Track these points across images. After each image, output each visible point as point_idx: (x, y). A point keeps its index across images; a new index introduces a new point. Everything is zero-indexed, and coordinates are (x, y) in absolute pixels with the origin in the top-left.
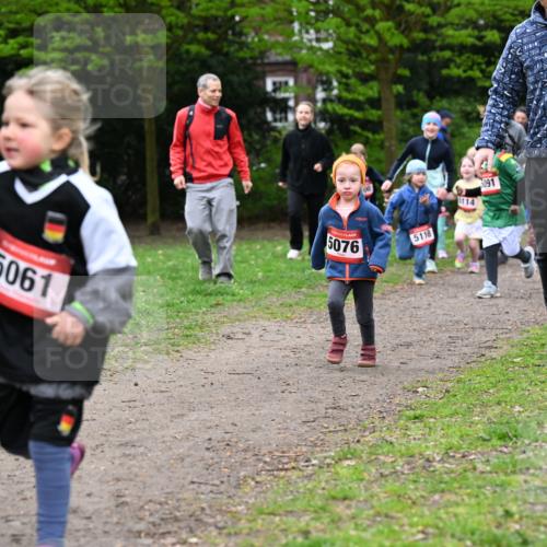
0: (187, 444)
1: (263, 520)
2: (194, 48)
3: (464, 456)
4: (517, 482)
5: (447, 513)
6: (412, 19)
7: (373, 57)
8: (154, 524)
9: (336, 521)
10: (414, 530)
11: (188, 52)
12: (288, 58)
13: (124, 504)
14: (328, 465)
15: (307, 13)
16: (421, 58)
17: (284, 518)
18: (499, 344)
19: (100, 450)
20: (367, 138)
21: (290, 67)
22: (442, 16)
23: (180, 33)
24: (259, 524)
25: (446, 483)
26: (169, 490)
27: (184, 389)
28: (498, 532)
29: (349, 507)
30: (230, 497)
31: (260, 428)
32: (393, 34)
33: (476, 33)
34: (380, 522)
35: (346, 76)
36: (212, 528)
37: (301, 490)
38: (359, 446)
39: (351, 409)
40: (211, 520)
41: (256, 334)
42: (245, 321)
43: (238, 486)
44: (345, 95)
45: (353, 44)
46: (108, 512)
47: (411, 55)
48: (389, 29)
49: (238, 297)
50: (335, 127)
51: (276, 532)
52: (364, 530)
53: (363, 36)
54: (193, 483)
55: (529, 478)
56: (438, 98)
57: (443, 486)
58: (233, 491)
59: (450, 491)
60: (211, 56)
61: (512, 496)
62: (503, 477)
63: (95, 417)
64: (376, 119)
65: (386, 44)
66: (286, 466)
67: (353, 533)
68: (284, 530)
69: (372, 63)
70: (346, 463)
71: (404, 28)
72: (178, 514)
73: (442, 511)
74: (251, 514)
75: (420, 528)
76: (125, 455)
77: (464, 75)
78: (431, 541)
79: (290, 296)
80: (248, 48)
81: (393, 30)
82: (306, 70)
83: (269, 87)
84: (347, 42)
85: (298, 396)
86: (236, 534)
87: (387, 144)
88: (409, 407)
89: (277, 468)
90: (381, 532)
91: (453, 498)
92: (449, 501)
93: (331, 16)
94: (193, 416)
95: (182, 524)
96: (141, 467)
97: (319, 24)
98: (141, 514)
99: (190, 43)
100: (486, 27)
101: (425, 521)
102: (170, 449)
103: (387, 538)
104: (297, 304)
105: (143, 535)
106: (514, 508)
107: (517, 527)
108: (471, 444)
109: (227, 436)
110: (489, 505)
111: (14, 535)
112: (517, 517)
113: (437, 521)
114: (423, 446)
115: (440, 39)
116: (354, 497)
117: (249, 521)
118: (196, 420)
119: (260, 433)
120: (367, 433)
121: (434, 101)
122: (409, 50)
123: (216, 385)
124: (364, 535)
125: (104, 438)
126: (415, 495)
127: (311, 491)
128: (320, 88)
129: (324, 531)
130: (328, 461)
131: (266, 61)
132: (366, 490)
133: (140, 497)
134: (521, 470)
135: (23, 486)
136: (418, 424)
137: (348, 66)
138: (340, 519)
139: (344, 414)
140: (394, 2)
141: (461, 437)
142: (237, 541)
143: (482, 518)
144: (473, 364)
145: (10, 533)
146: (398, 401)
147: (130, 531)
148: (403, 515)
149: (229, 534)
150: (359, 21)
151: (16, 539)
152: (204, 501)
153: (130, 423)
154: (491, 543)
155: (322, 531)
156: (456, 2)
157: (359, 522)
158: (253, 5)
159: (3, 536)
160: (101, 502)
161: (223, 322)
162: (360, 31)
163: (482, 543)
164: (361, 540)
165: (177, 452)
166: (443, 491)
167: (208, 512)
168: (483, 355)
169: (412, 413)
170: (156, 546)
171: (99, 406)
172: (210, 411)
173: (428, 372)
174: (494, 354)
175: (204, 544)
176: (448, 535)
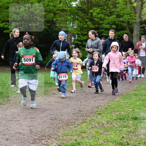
0: (46, 119)
1: (66, 137)
3: (111, 123)
4: (125, 130)
5: (109, 137)
6: (96, 22)
8: (39, 137)
10: (102, 140)
13: (32, 132)
14: (80, 124)
15: (71, 19)
17: (70, 137)
18: (117, 97)
19: (25, 119)
21: (66, 32)
22: (103, 21)
24: (64, 138)
25: (108, 129)
26: (42, 129)
27: (44, 106)
28: (122, 141)
29: (85, 134)
30: (57, 131)
33: (110, 26)
34: (93, 138)
36: (53, 139)
37: (74, 130)
38: (86, 120)
40: (53, 137)
41: (60, 93)
43: (59, 129)
44: (79, 39)
46: (28, 134)
48: (90, 24)
51: (69, 140)
52: (90, 140)
53: (84, 25)
54: (48, 128)
55: (127, 129)
57: (107, 130)
58: (57, 130)
59: (109, 131)
60: (49, 29)
61: (124, 133)
62: (121, 129)
65: (89, 27)
66: (70, 124)
67: (87, 140)
68: (71, 140)
69: (86, 31)
70: (84, 124)
71: (94, 24)
72: (45, 135)
74: (63, 135)
75: (103, 140)
76: (31, 121)
77: (107, 35)
78: (106, 143)
80: (57, 27)
81: (92, 25)
82: (70, 32)
84: (79, 26)
85: (71, 108)
88: (97, 111)
89: (67, 125)
90: (94, 141)
91: (110, 133)
92: (109, 134)
93: (76, 20)
94: (47, 112)
95: (46, 137)
96: (35, 124)
97: (74, 22)
98: (36, 135)
100: (112, 24)
101: (104, 138)
102: (42, 119)
104: (69, 87)
105: (37, 139)
106: (124, 136)
107: (126, 140)
108: (113, 121)
109: (55, 117)
110: (119, 135)
111: (6, 139)
112: (125, 138)
113: (107, 138)
114: (102, 121)
115: (102, 27)
116: (87, 132)
117: (62, 137)
118: (48, 113)
120: (88, 117)
123: (52, 105)
124: (90, 141)
125: (26, 117)
126: (101, 132)
127: (76, 130)
128: (73, 37)
130: (80, 123)
131: (61, 30)
132: (89, 131)
133: (36, 131)
134: (125, 127)
135: (8, 127)
136: (100, 116)
137: (80, 32)
138: (84, 137)
139: (82, 112)
140: (91, 18)
141: (110, 119)
142: (60, 142)
143: (117, 138)
144: (111, 102)
145: (6, 138)
146: (94, 110)
147: (34, 139)
148: (98, 137)
149: (58, 140)
150: (83, 22)
151: (7, 140)
152: (51, 132)
153: (32, 113)
154: (120, 144)
155: (80, 140)
156: (106, 18)
157: (89, 138)
158: (59, 17)
159: (4, 139)
160: (27, 131)
161: (52, 90)
162: (84, 24)
163: (118, 144)
164: (89, 142)
165: (44, 120)
166: (107, 131)
167: (52, 135)
168: (113, 100)
169: (98, 113)
170: (40, 142)
171: (25, 109)
172: (51, 111)
173: (101, 103)
174: (116, 100)
175: (52, 142)
176: (110, 142)
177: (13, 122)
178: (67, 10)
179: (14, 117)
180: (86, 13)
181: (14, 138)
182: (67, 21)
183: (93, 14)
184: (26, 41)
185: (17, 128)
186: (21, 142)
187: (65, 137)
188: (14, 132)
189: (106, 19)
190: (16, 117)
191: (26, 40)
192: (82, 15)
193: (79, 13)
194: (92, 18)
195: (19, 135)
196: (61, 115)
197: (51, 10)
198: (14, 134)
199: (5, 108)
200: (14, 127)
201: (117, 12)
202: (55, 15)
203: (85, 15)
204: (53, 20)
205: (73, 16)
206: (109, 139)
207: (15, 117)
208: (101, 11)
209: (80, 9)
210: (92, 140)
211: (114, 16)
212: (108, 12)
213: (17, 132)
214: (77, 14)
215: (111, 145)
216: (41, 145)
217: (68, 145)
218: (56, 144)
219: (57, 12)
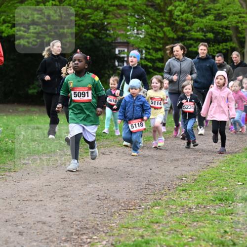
0: (89, 197)
1: (124, 230)
2: (88, 35)
3: (205, 207)
4: (228, 219)
5: (201, 230)
6: (178, 27)
7: (161, 42)
8: (78, 230)
9: (154, 232)
10: (187, 237)
11: (85, 36)
12: (125, 41)
13: (66, 221)
14: (149, 208)
15: (134, 23)
17: (133, 230)
18: (215, 161)
19: (53, 198)
21: (126, 44)
22: (191, 26)
23: (83, 28)
24: (122, 232)
26: (83, 216)
27: (86, 174)
28: (223, 239)
29: (159, 226)
30: (109, 220)
31: (119, 192)
32: (170, 33)
33: (203, 34)
34: (173, 233)
35: (149, 49)
36: (102, 233)
37: (139, 218)
38: (160, 201)
39: (156, 186)
40: (102, 229)
41: (114, 153)
42: (110, 147)
43: (112, 216)
44: (149, 57)
45: (154, 36)
46: (58, 224)
47: (177, 42)
48: (169, 30)
49: (106, 137)
51: (130, 235)
52: (166, 236)
53: (157, 33)
54: (93, 213)
55: (233, 217)
57: (197, 219)
58: (110, 218)
59: (200, 221)
60: (95, 39)
61: (227, 225)
62: (222, 217)
63: (50, 184)
65: (167, 36)
66: (131, 208)
67: (162, 237)
68: (133, 235)
69: (160, 44)
70: (156, 208)
71: (175, 31)
72: (88, 226)
73: (198, 230)
75: (190, 236)
76: (63, 201)
78: (195, 242)
80: (110, 36)
82: (133, 46)
83: (117, 52)
84: (149, 35)
85: (133, 179)
88: (180, 186)
89: (127, 209)
90: (174, 237)
91: (202, 224)
92: (200, 225)
93: (144, 24)
94: (91, 185)
95: (89, 231)
96: (71, 206)
97: (140, 27)
98: (72, 225)
99: (87, 33)
100: (208, 32)
101: (192, 233)
102: (82, 199)
103: (177, 240)
105: (73, 234)
106: (228, 230)
107: (230, 237)
108: (207, 202)
109: (106, 194)
110: (218, 228)
111: (20, 232)
112: (229, 233)
113: (197, 234)
114: (188, 202)
115: (189, 35)
116: (161, 222)
117: (118, 230)
118: (92, 187)
119: (119, 194)
120: (163, 196)
123: (100, 173)
124: (167, 238)
125: (54, 193)
126: (186, 222)
127: (143, 219)
129: (150, 236)
130: (149, 207)
131: (116, 41)
132: (166, 219)
133: (71, 218)
134: (229, 214)
135: (22, 212)
136: (185, 193)
137: (150, 45)
138: (156, 231)
139: (153, 187)
140: (171, 19)
141: (203, 199)
142: (113, 238)
143: (215, 233)
144: (205, 169)
145: (18, 231)
146: (174, 183)
147: (68, 232)
148: (181, 231)
149: (110, 236)
150: (156, 27)
151: (21, 234)
152: (98, 221)
153: (65, 187)
154: (220, 244)
155: (148, 236)
156: (196, 21)
157: (164, 233)
158: (113, 18)
159: (15, 232)
160: (55, 219)
161: (101, 147)
162: (157, 31)
163: (216, 244)
164: (166, 240)
165: (85, 200)
166: (197, 221)
167: (100, 226)
168: (208, 166)
169: (181, 188)
170: (79, 239)
171: (52, 180)
172: (98, 184)
173: (186, 171)
174: (213, 165)
175: (99, 239)
176: (202, 240)
177: (31, 202)
178: (128, 5)
179: (32, 194)
180: (160, 11)
181: (33, 231)
182: (128, 26)
183: (174, 14)
184: (77, 64)
185: (37, 214)
186: (46, 239)
188: (34, 221)
190: (36, 195)
191: (76, 62)
192: (155, 14)
193: (149, 10)
194: (173, 20)
195: (42, 225)
196: (116, 191)
197: (100, 6)
198: (34, 224)
199: (17, 179)
200: (33, 212)
201: (216, 10)
202: (107, 15)
204: (103, 24)
205: (138, 16)
206: (200, 234)
207: (34, 194)
208: (188, 7)
209: (150, 4)
210: (171, 236)
211: (211, 17)
212: (199, 11)
213: (39, 220)
214: (144, 12)
215: (203, 245)
216: (80, 244)
217: (128, 244)
218: (107, 242)
219: (111, 9)
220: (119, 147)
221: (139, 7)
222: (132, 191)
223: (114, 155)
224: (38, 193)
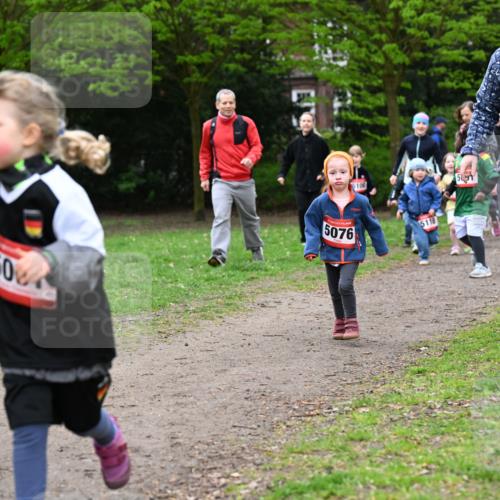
0: (229, 395)
1: (294, 458)
2: (232, 66)
3: (460, 404)
5: (447, 452)
6: (412, 41)
7: (381, 72)
8: (202, 461)
9: (354, 459)
10: (419, 466)
11: (227, 69)
12: (310, 74)
13: (179, 444)
14: (347, 412)
15: (326, 37)
16: (420, 73)
17: (311, 456)
18: (488, 310)
19: (156, 400)
20: (376, 140)
21: (312, 82)
22: (438, 38)
23: (221, 54)
24: (290, 461)
25: (445, 426)
26: (215, 433)
27: (227, 349)
29: (364, 447)
30: (265, 438)
31: (290, 381)
32: (397, 54)
33: (466, 53)
34: (391, 460)
35: (359, 89)
36: (251, 464)
37: (325, 433)
38: (371, 395)
39: (365, 365)
40: (250, 458)
41: (285, 303)
42: (276, 291)
43: (272, 430)
44: (359, 105)
45: (364, 62)
46: (164, 451)
47: (413, 71)
48: (394, 50)
49: (270, 273)
50: (349, 131)
51: (304, 467)
52: (378, 466)
53: (372, 55)
54: (235, 426)
56: (435, 107)
57: (443, 429)
58: (268, 434)
59: (448, 433)
60: (247, 73)
63: (152, 372)
64: (384, 124)
65: (391, 62)
66: (312, 413)
67: (368, 468)
68: (311, 467)
69: (380, 78)
70: (363, 409)
71: (406, 48)
72: (223, 453)
73: (443, 450)
74: (283, 453)
75: (425, 465)
76: (177, 403)
77: (456, 87)
78: (433, 476)
79: (313, 271)
80: (277, 65)
81: (397, 51)
82: (325, 83)
83: (295, 98)
84: (356, 60)
85: (320, 354)
86: (271, 469)
87: (392, 145)
88: (413, 363)
89: (304, 414)
90: (392, 468)
91: (452, 439)
92: (448, 442)
93: (345, 39)
94: (235, 371)
95: (226, 461)
96: (192, 414)
97: (336, 45)
98: (192, 453)
99: (230, 62)
100: (474, 48)
101: (429, 458)
102: (215, 398)
103: (397, 473)
104: (319, 278)
105: (193, 470)
108: (466, 394)
109: (262, 388)
111: (87, 471)
113: (439, 459)
115: (436, 57)
116: (370, 438)
117: (282, 459)
118: (237, 374)
119: (290, 385)
120: (379, 385)
121: (432, 109)
122: (410, 67)
123: (253, 345)
124: (377, 470)
125: (160, 390)
126: (420, 437)
127: (333, 433)
128: (336, 99)
129: (344, 467)
130: (347, 408)
131: (292, 76)
132: (379, 433)
133: (190, 439)
136: (421, 378)
137: (360, 81)
138: (357, 457)
139: (359, 369)
140: (397, 27)
141: (458, 388)
142: (273, 475)
143: (476, 456)
144: (465, 328)
145: (84, 468)
146: (403, 358)
147: (182, 467)
148: (409, 454)
149: (265, 470)
150: (369, 43)
151: (88, 473)
152: (244, 442)
153: (182, 377)
154: (483, 477)
155: (342, 467)
156: (449, 27)
157: (374, 459)
158: (280, 30)
159: (77, 471)
160: (159, 442)
161: (258, 293)
162: (370, 52)
163: (476, 477)
164: (374, 475)
165: (221, 401)
166: (443, 434)
167: (248, 451)
168: (474, 320)
169: (416, 368)
170: (205, 480)
171: (156, 363)
172: (248, 367)
173: (429, 334)
174: (484, 319)
175: (244, 477)
176: (448, 471)
177: (113, 410)
178: (311, 3)
179: (116, 394)
180: (377, 12)
182: (315, 43)
186: (138, 482)
187: (291, 459)
189: (451, 29)
190: (123, 394)
193: (354, 11)
194: (401, 28)
195: (131, 454)
197: (253, 6)
202: (268, 24)
203: (374, 17)
204: (262, 42)
205: (333, 22)
206: (445, 461)
207: (120, 393)
212: (455, 5)
214: (340, 17)
215: (450, 481)
216: (204, 490)
217: (300, 485)
218: (259, 482)
219: (275, 12)
220: (296, 291)
221: (331, 5)
222: (316, 379)
223: (284, 307)
224: (126, 392)
